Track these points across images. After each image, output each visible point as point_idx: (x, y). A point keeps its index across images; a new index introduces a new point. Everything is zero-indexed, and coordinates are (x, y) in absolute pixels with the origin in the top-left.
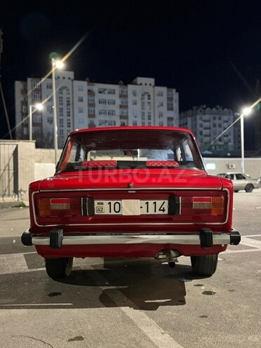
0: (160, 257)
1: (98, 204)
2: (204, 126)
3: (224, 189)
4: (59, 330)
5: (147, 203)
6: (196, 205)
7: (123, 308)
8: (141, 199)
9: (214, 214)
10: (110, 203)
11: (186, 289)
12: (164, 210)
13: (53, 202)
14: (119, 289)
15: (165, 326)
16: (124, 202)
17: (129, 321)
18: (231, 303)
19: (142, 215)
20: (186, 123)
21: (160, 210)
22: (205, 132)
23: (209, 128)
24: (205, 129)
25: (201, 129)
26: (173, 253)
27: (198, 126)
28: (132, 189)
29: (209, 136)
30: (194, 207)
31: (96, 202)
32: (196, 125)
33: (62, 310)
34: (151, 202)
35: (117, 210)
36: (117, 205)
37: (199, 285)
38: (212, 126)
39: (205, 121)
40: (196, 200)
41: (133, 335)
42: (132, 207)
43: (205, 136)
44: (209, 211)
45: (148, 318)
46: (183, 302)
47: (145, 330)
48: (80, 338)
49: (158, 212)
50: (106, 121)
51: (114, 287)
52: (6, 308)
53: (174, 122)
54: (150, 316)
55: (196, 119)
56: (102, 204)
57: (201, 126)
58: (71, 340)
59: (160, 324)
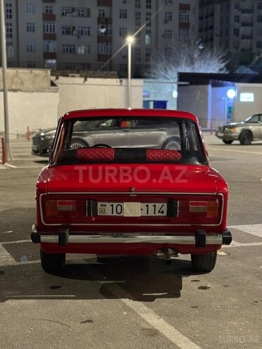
0: (158, 254)
1: (101, 205)
2: (241, 21)
3: (219, 194)
4: (70, 316)
5: (147, 206)
6: (193, 208)
7: (123, 300)
8: (142, 202)
9: (209, 216)
10: (112, 205)
11: (183, 283)
12: (163, 212)
13: (60, 203)
14: (117, 284)
15: (160, 313)
16: (125, 205)
17: (129, 309)
18: (222, 296)
19: (142, 217)
20: (212, 15)
21: (159, 212)
22: (243, 30)
23: (251, 24)
24: (244, 25)
25: (237, 25)
26: (170, 251)
27: (232, 19)
28: (134, 193)
29: (250, 37)
30: (190, 211)
31: (99, 204)
32: (228, 18)
33: (68, 300)
34: (151, 205)
35: (119, 211)
36: (119, 207)
37: (196, 281)
38: (255, 19)
39: (244, 11)
40: (192, 204)
41: (133, 320)
42: (133, 209)
43: (243, 37)
44: (204, 214)
45: (146, 308)
46: (178, 295)
47: (144, 316)
48: (90, 321)
49: (157, 214)
50: (73, 10)
51: (112, 282)
52: (15, 298)
53: (190, 13)
54: (148, 306)
55: (228, 8)
56: (105, 206)
57: (237, 19)
58: (83, 322)
59: (156, 312)
